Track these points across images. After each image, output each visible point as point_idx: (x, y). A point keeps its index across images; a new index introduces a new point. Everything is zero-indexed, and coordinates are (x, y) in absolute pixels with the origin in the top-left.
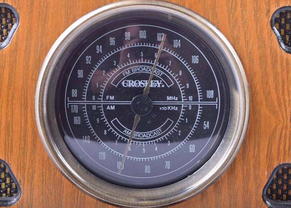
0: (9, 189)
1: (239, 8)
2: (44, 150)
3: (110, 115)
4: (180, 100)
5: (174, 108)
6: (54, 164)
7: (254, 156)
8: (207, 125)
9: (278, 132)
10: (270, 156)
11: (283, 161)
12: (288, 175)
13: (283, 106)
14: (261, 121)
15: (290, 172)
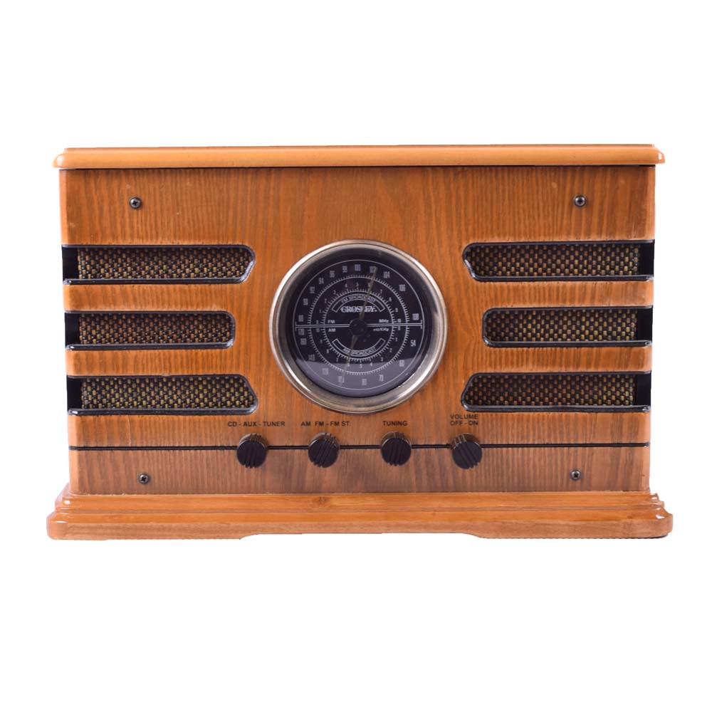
0: (246, 401)
1: (436, 245)
2: (277, 366)
3: (332, 336)
4: (390, 322)
5: (385, 329)
6: (286, 378)
7: (452, 367)
8: (413, 343)
9: (472, 347)
10: (466, 367)
11: (477, 371)
12: (482, 384)
13: (475, 324)
14: (457, 337)
15: (485, 381)
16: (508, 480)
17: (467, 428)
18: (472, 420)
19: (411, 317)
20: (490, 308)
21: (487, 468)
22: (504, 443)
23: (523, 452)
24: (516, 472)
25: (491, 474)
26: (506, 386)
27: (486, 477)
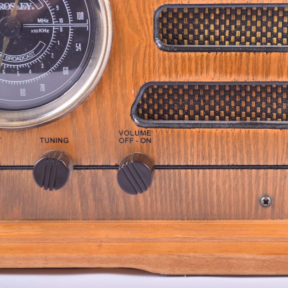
4: (50, 22)
5: (45, 31)
7: (120, 75)
8: (79, 48)
9: (142, 51)
10: (135, 74)
11: (149, 79)
12: (158, 95)
13: (145, 24)
14: (124, 39)
15: (161, 91)
16: (188, 206)
17: (139, 146)
18: (144, 136)
19: (74, 16)
20: (162, 4)
21: (163, 192)
22: (182, 164)
23: (204, 174)
24: (196, 197)
25: (168, 199)
26: (186, 98)
27: (162, 202)
